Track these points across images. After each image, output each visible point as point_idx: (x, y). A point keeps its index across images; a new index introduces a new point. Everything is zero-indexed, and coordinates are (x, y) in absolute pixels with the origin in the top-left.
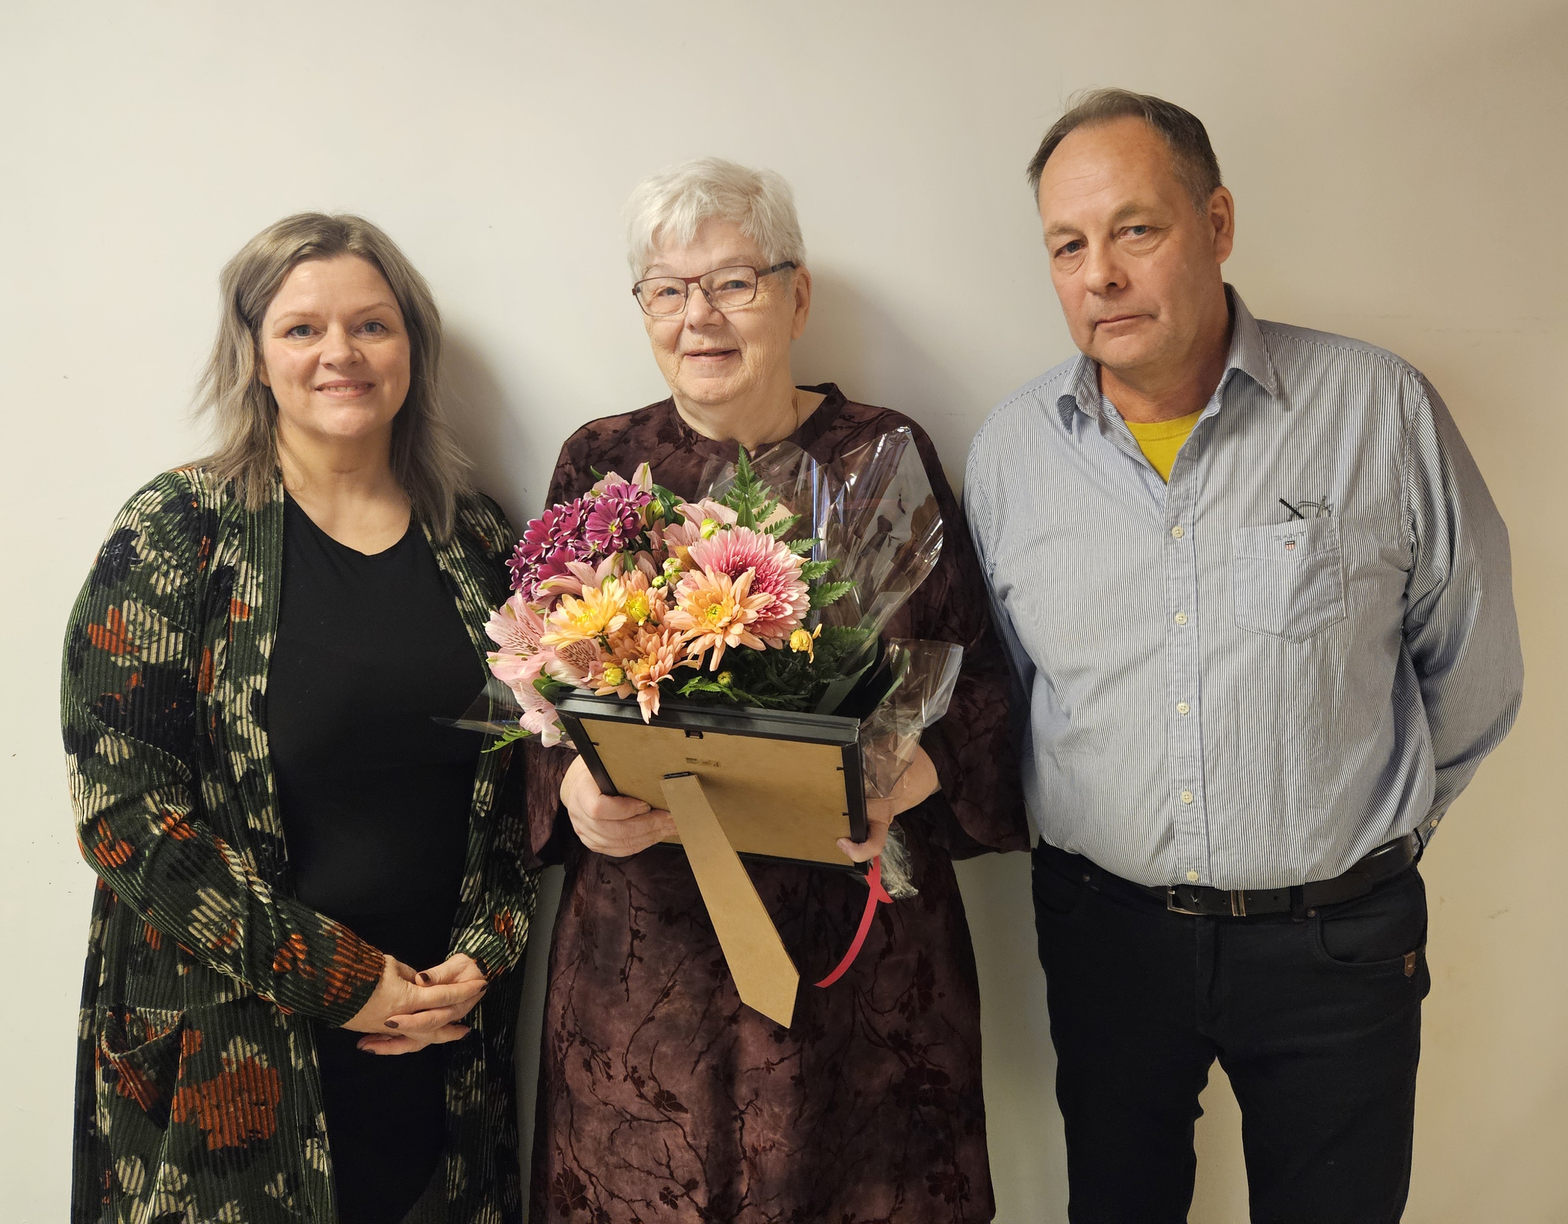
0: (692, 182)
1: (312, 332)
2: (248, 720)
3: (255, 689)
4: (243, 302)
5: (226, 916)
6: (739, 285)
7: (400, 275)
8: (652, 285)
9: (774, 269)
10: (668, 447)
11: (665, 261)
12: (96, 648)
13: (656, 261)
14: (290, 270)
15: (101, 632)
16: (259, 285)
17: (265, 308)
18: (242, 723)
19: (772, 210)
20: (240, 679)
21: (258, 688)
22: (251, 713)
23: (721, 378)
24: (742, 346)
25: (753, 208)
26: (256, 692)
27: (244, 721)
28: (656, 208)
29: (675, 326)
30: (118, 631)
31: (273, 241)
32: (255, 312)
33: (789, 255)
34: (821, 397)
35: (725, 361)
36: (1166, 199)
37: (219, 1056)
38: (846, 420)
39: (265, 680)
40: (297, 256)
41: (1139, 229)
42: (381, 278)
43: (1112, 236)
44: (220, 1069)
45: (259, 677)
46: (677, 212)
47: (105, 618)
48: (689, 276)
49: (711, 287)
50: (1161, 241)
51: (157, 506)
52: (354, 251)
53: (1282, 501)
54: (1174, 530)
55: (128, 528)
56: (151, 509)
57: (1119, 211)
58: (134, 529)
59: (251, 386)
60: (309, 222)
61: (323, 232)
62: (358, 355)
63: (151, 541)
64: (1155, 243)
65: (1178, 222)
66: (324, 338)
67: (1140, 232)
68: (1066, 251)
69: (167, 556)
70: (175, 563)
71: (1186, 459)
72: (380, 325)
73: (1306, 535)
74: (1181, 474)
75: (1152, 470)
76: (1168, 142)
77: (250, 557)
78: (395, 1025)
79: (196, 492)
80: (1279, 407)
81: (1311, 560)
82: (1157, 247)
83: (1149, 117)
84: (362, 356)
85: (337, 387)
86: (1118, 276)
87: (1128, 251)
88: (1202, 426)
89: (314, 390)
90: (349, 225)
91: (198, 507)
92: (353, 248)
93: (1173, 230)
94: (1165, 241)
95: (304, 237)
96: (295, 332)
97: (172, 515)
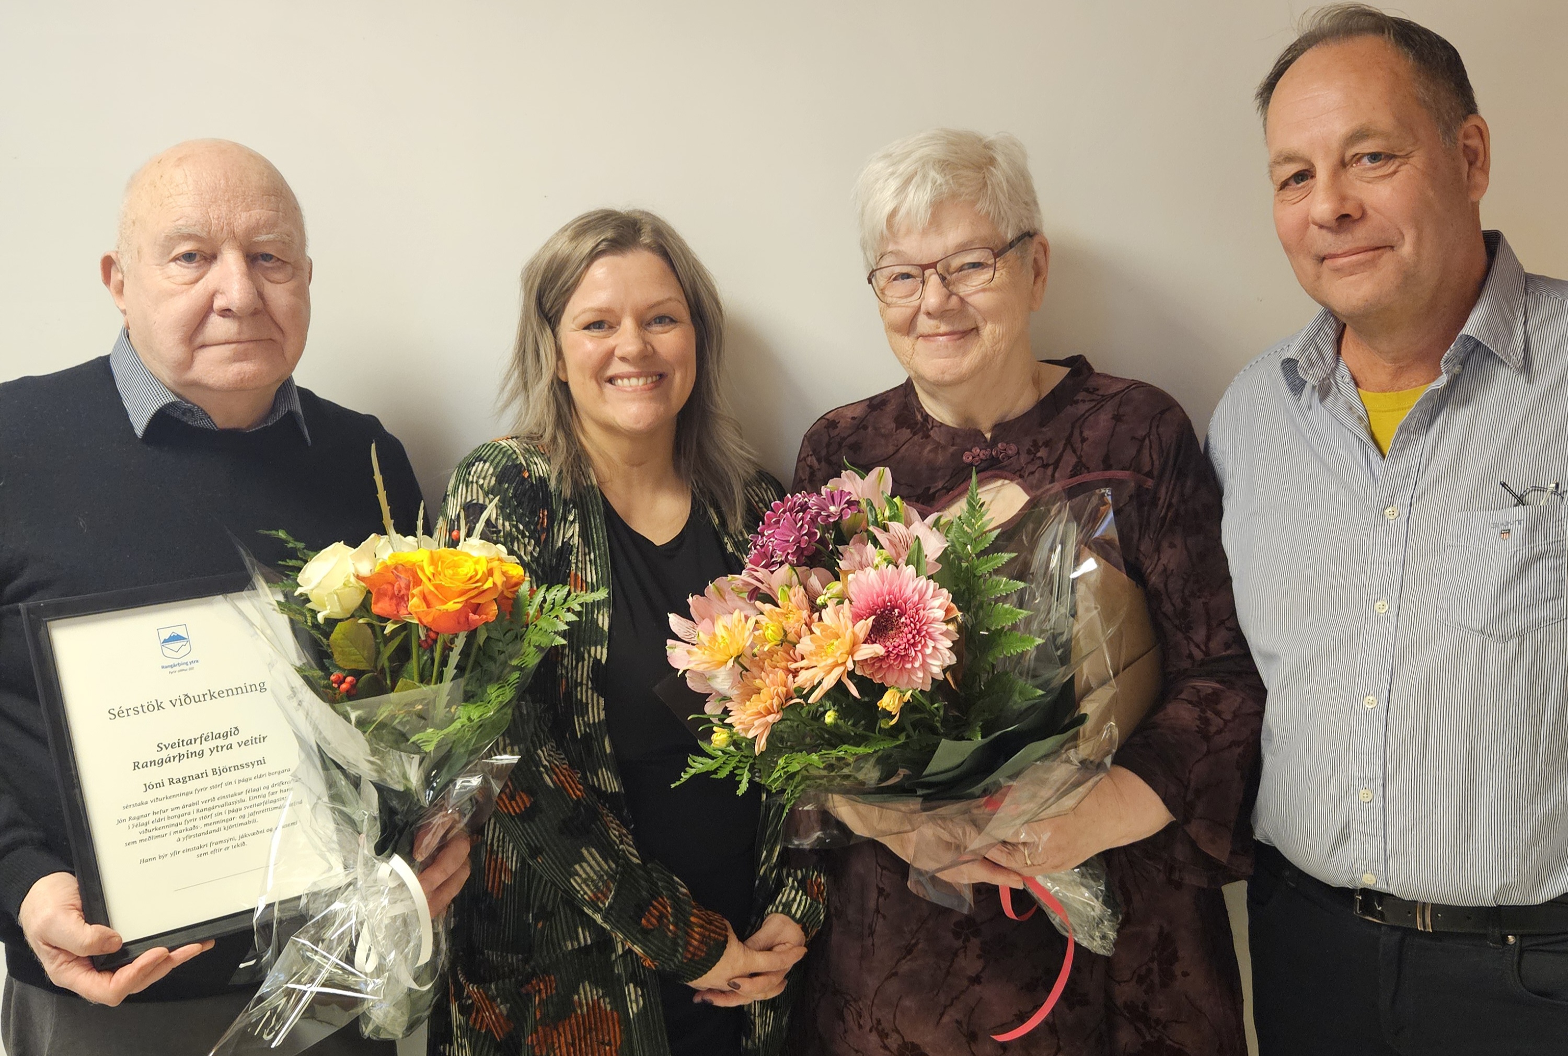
0: (924, 162)
1: (606, 326)
2: (589, 686)
3: (595, 658)
5: (603, 876)
6: (976, 265)
7: (687, 269)
8: (886, 272)
9: (1011, 245)
10: (906, 433)
11: (902, 248)
13: (891, 248)
14: (588, 266)
16: (559, 282)
18: (583, 688)
19: (1008, 181)
20: (582, 649)
21: (599, 657)
22: (591, 680)
23: (957, 359)
24: (981, 324)
25: (988, 182)
26: (597, 662)
27: (586, 686)
28: (889, 193)
29: (909, 312)
31: (571, 240)
32: (555, 308)
33: (1025, 226)
34: (1065, 371)
35: (962, 340)
36: (1404, 124)
37: (572, 998)
38: (1090, 392)
39: (605, 651)
40: (595, 252)
42: (669, 271)
43: (1343, 164)
44: (574, 1009)
45: (599, 647)
46: (911, 195)
48: (925, 262)
49: (948, 271)
50: (1399, 166)
51: (491, 478)
52: (645, 245)
53: (1504, 485)
54: (1387, 511)
55: (475, 502)
56: (487, 481)
57: (1350, 134)
58: (481, 501)
59: (552, 383)
60: (604, 218)
61: (616, 227)
62: (649, 347)
63: (502, 512)
64: (1392, 169)
65: (1418, 149)
66: (619, 332)
67: (1375, 159)
68: (1292, 182)
69: (521, 527)
70: (527, 534)
71: (1410, 433)
72: (668, 317)
73: (1524, 524)
74: (1402, 449)
75: (1371, 443)
76: (1411, 62)
77: (585, 535)
78: (737, 986)
79: (524, 463)
80: (1522, 379)
81: (1524, 552)
82: (1395, 172)
83: (1389, 33)
84: (653, 348)
85: (629, 377)
86: (1349, 209)
87: (1361, 179)
88: (1429, 397)
89: (606, 382)
90: (640, 220)
91: (530, 476)
92: (645, 242)
93: (1413, 157)
94: (1403, 168)
95: (599, 233)
96: (592, 326)
97: (506, 486)
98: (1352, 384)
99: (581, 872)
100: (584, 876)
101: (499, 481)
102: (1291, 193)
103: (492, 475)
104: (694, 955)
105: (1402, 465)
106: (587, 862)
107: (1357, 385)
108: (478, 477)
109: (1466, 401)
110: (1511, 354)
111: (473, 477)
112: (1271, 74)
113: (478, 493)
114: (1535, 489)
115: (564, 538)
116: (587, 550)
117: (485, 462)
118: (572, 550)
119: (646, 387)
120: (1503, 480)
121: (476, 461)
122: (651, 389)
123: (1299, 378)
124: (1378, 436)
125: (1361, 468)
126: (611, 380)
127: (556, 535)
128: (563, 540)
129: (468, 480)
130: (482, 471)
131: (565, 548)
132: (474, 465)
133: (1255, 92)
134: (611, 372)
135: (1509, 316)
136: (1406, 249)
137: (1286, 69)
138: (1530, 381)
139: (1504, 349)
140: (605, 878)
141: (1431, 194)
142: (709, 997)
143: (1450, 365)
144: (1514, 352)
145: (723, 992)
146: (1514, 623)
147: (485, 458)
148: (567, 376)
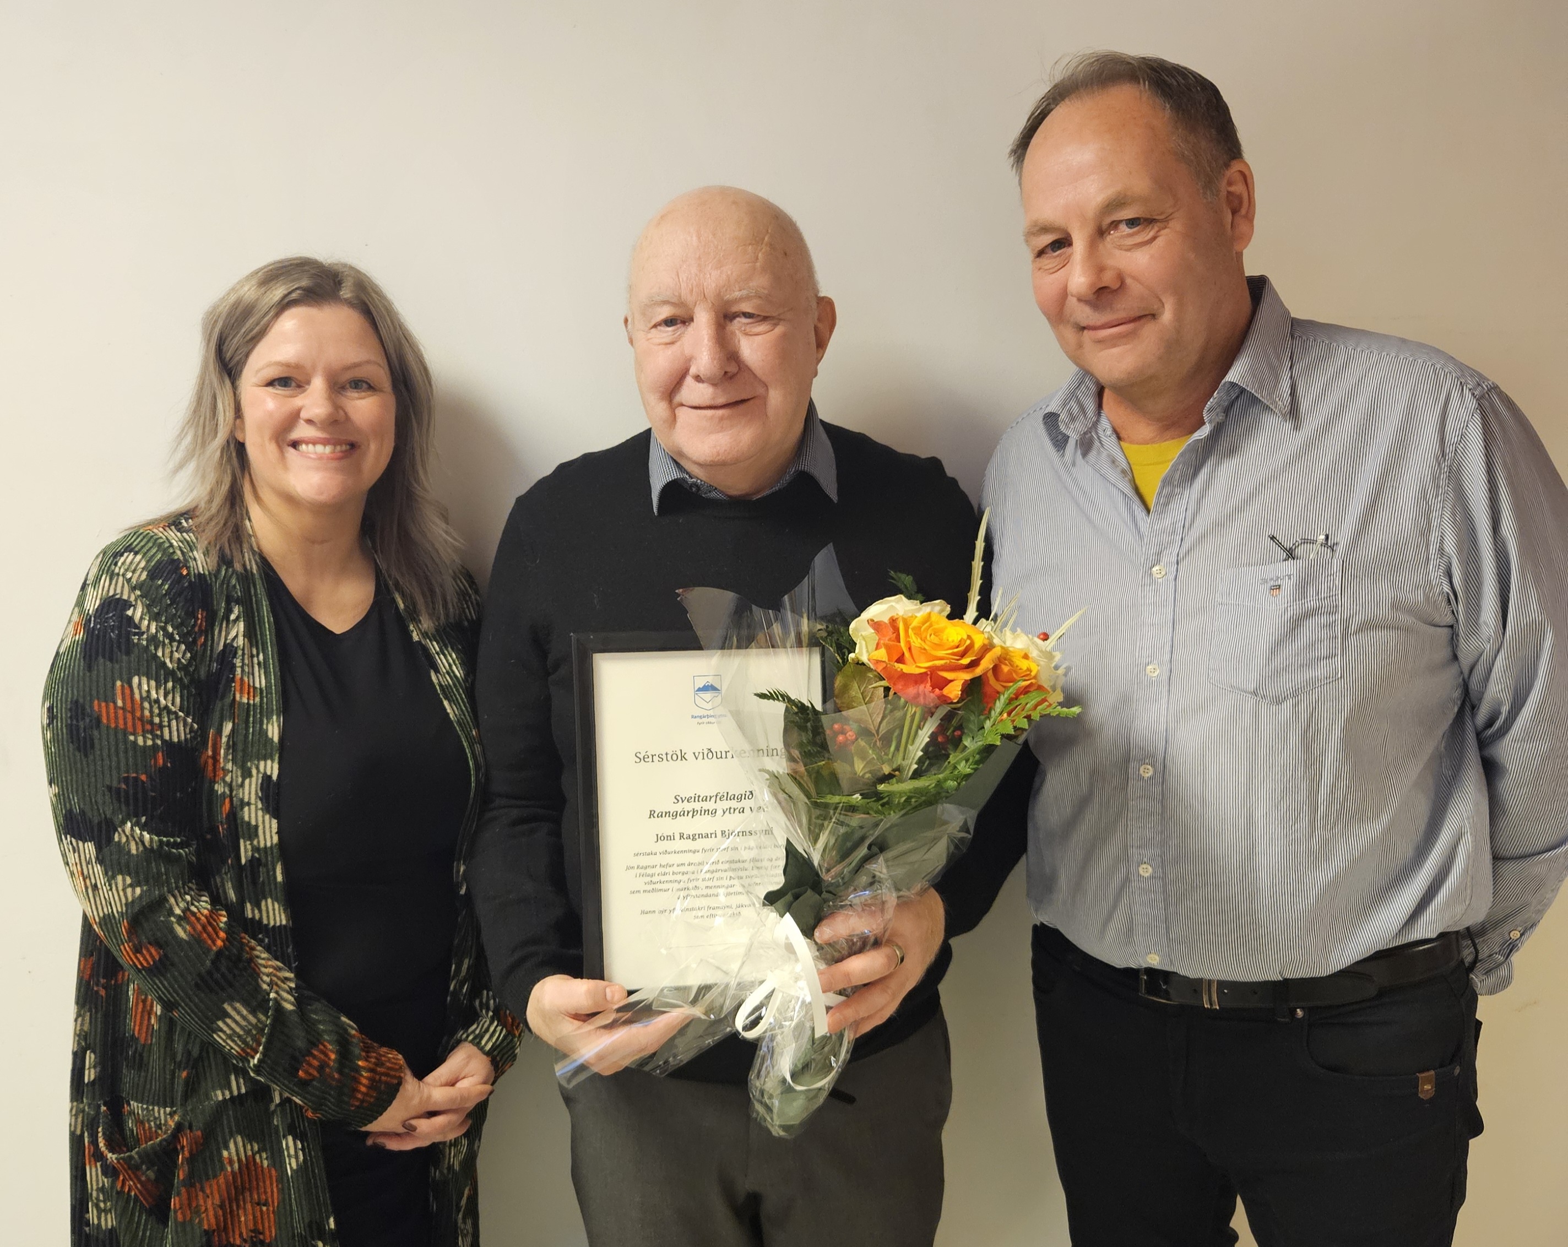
1: (293, 384)
2: (256, 807)
3: (265, 775)
4: (225, 348)
5: (251, 1030)
7: (392, 331)
12: (108, 727)
14: (278, 315)
15: (112, 711)
16: (243, 330)
17: (247, 355)
18: (250, 810)
20: (249, 764)
21: (269, 773)
22: (261, 799)
26: (267, 778)
27: (253, 807)
30: (133, 707)
31: (261, 284)
32: (237, 359)
36: (1163, 184)
37: (221, 1155)
39: (276, 766)
40: (286, 300)
41: (1132, 222)
42: (371, 331)
43: (1100, 233)
44: (223, 1168)
45: (269, 762)
47: (114, 695)
50: (1158, 231)
51: (142, 572)
52: (346, 300)
53: (1273, 538)
54: (1154, 569)
55: (118, 596)
56: (136, 575)
57: (1107, 203)
58: (125, 597)
59: (228, 442)
60: (302, 266)
61: (313, 276)
62: (341, 412)
63: (149, 611)
64: (1152, 234)
65: (1178, 210)
66: (308, 391)
67: (1133, 224)
68: (1049, 250)
69: (170, 629)
70: (177, 637)
71: (1174, 486)
72: (366, 383)
73: (1294, 579)
74: (1167, 504)
75: (1136, 499)
76: (1168, 112)
77: (250, 633)
78: (413, 1129)
79: (182, 558)
80: (1288, 426)
81: (1296, 609)
82: (1154, 238)
83: (1144, 84)
84: (346, 413)
85: (314, 443)
86: (1108, 279)
87: (1120, 247)
88: (1193, 448)
89: (289, 445)
90: (343, 272)
91: (188, 574)
92: (345, 297)
93: (1173, 219)
94: (1163, 232)
95: (293, 281)
96: (276, 383)
97: (160, 582)
98: (1114, 437)
99: (225, 1028)
100: (228, 1032)
101: (153, 575)
102: (1048, 261)
103: (143, 569)
104: (362, 1101)
105: (1167, 522)
106: (231, 1017)
107: (1119, 438)
108: (127, 570)
109: (1232, 451)
110: (1277, 399)
111: (120, 568)
112: (1025, 128)
113: (123, 587)
114: (1305, 541)
115: (226, 639)
116: (255, 652)
117: (136, 554)
118: (236, 653)
119: (332, 455)
120: (1271, 532)
121: (125, 551)
122: (340, 459)
123: (1061, 433)
124: (1144, 490)
125: (1127, 525)
126: (295, 445)
127: (216, 637)
128: (225, 643)
129: (113, 571)
130: (131, 563)
131: (228, 651)
132: (122, 555)
133: (1009, 150)
134: (295, 435)
135: (1275, 362)
136: (1167, 316)
137: (1040, 124)
138: (1297, 428)
139: (1270, 394)
140: (254, 1032)
141: (1192, 256)
142: (381, 1140)
143: (1213, 413)
144: (1280, 397)
145: (398, 1135)
146: (1287, 683)
147: (137, 549)
148: (245, 436)
